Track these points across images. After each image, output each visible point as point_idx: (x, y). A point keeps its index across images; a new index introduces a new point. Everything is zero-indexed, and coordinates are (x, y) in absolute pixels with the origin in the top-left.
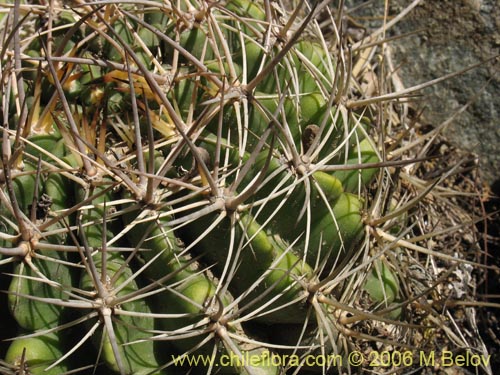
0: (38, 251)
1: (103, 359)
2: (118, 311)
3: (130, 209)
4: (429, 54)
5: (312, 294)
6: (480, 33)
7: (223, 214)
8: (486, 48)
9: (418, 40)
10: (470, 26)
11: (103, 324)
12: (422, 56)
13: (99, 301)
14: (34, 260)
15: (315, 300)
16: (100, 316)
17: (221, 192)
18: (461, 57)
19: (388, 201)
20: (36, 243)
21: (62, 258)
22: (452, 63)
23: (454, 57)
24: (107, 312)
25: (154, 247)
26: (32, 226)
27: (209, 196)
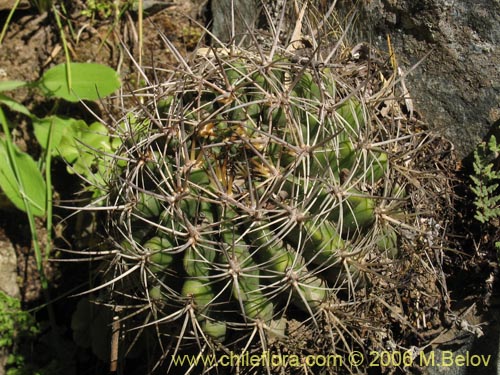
0: (199, 242)
1: (233, 297)
2: (241, 274)
3: (246, 221)
4: (427, 79)
5: (343, 259)
6: (458, 73)
7: (296, 224)
8: (461, 81)
9: (421, 70)
10: (452, 67)
11: (233, 280)
12: (423, 80)
13: (231, 271)
14: (196, 246)
15: (345, 262)
16: (231, 277)
17: (294, 212)
18: (446, 84)
19: (394, 185)
20: (197, 238)
21: (209, 239)
22: (441, 86)
23: (443, 84)
24: (235, 276)
25: (260, 242)
26: (195, 229)
27: (288, 214)
